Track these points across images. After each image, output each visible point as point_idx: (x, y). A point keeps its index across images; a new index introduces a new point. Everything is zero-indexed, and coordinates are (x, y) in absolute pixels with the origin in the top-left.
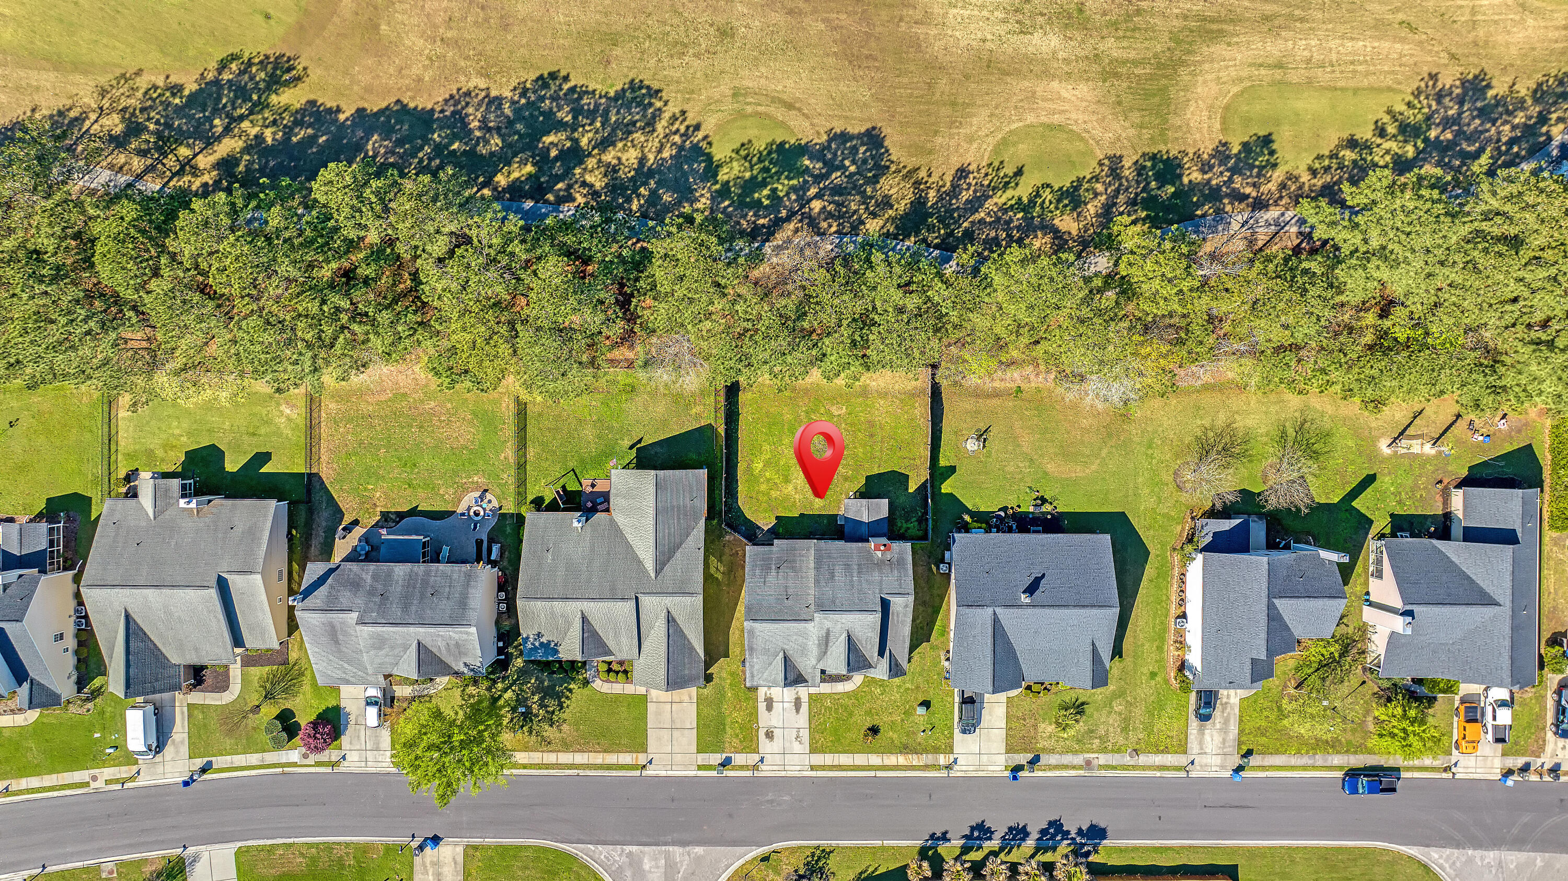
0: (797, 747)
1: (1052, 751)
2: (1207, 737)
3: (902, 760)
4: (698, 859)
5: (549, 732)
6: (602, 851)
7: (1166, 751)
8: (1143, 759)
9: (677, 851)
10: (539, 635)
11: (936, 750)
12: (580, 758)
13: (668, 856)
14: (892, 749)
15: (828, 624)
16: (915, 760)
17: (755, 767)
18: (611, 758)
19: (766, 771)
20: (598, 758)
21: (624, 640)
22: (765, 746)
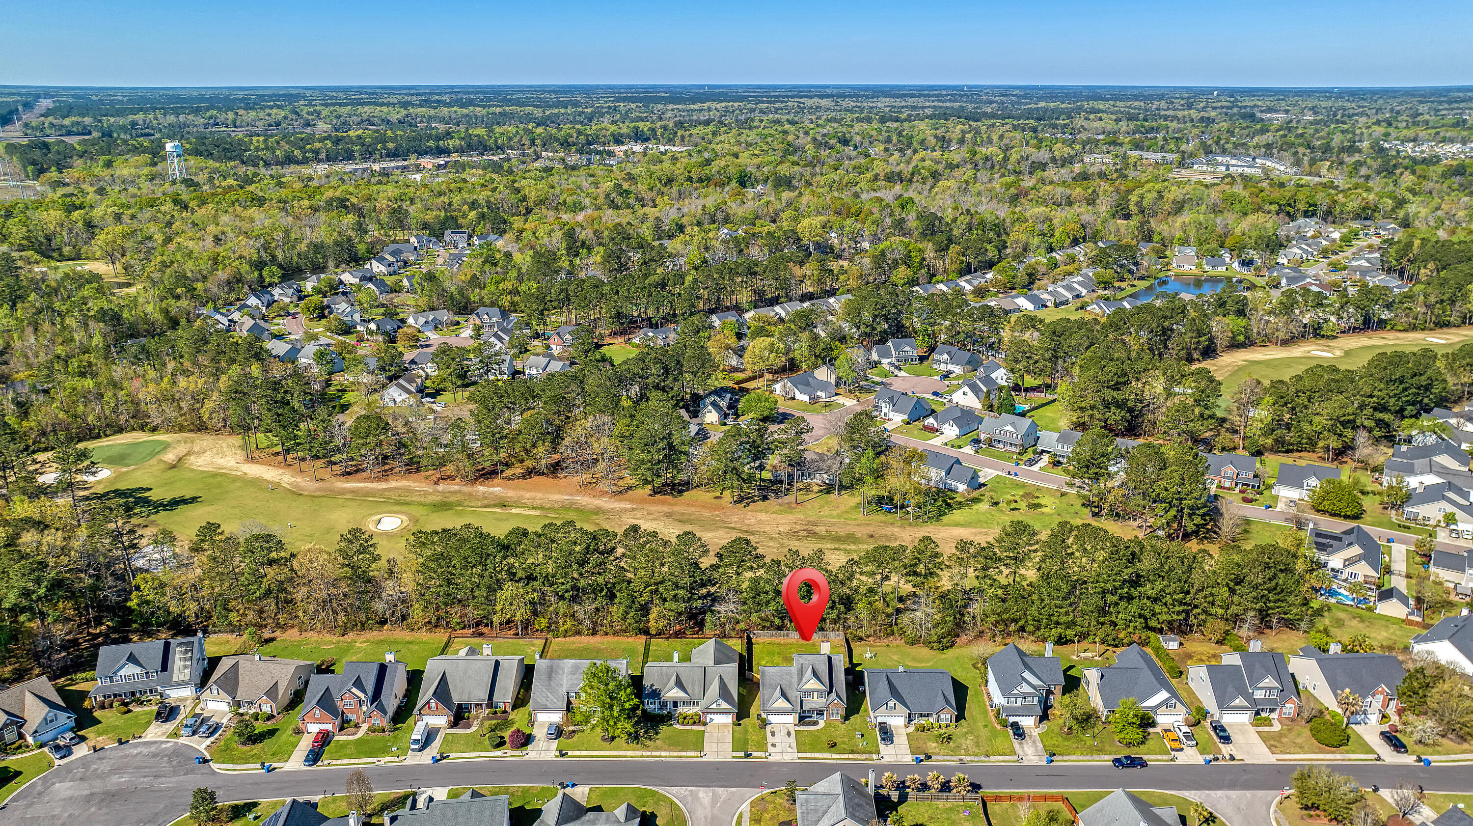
0: (789, 750)
1: (938, 754)
2: (1026, 749)
3: (851, 756)
4: (733, 793)
5: (648, 743)
6: (674, 789)
7: (1004, 754)
8: (992, 758)
9: (720, 790)
10: (652, 685)
11: (870, 753)
12: (663, 754)
13: (714, 793)
14: (844, 751)
15: (801, 661)
16: (859, 757)
17: (766, 758)
18: (684, 754)
19: (772, 759)
20: (675, 754)
21: (697, 689)
22: (771, 749)
